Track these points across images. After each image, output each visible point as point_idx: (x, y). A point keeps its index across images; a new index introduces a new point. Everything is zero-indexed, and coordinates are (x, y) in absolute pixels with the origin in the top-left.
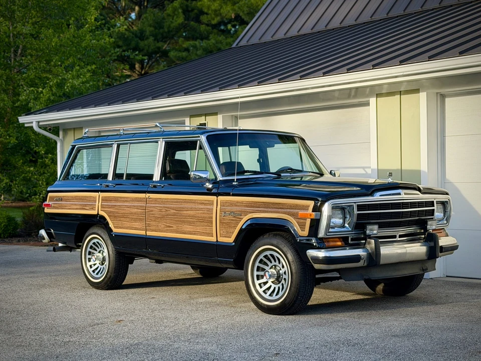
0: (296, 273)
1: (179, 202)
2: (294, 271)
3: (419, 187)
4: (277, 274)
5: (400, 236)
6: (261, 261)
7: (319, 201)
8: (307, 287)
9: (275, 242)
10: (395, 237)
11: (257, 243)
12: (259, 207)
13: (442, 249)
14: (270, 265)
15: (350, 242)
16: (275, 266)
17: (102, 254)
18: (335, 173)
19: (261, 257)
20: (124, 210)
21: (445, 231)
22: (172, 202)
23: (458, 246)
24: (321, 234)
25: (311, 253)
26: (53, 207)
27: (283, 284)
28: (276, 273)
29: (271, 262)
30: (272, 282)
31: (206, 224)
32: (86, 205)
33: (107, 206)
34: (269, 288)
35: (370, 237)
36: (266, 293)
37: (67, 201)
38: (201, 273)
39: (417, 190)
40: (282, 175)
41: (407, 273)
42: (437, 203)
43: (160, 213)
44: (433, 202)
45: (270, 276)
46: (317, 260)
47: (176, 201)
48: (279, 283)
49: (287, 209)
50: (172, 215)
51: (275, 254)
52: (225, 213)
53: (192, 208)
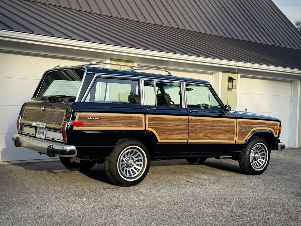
1: (213, 122)
22: (208, 122)
26: (87, 125)
37: (105, 121)
43: (200, 128)
49: (269, 125)
50: (209, 129)
52: (241, 127)
53: (222, 125)
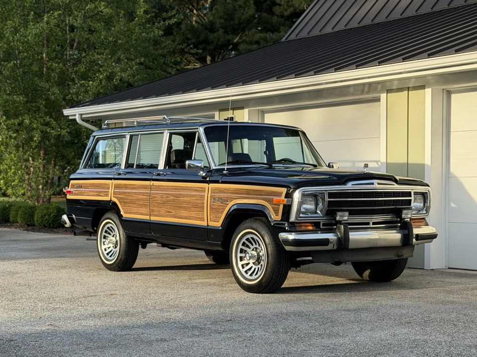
0: (271, 254)
1: (178, 189)
2: (270, 253)
3: (396, 179)
4: (258, 256)
5: (374, 224)
6: (244, 244)
7: (291, 188)
8: (281, 268)
9: (255, 226)
10: (368, 224)
11: (241, 226)
12: (242, 194)
13: (418, 237)
14: (252, 247)
15: (321, 227)
16: (256, 248)
17: (116, 238)
18: (333, 165)
19: (244, 240)
20: (132, 196)
21: (425, 221)
22: (172, 189)
23: (437, 235)
24: (293, 218)
25: (283, 235)
26: (74, 193)
27: (261, 265)
28: (256, 255)
29: (252, 245)
30: (253, 263)
31: (199, 209)
32: (101, 192)
33: (119, 193)
34: (250, 269)
35: (340, 222)
36: (247, 273)
37: (86, 188)
38: (214, 260)
39: (393, 181)
40: (273, 165)
41: (380, 258)
42: (415, 193)
43: (161, 199)
44: (410, 192)
45: (250, 258)
46: (287, 242)
47: (175, 188)
48: (259, 264)
49: (265, 195)
50: (171, 201)
51: (255, 237)
52: (214, 199)
53: (188, 194)
